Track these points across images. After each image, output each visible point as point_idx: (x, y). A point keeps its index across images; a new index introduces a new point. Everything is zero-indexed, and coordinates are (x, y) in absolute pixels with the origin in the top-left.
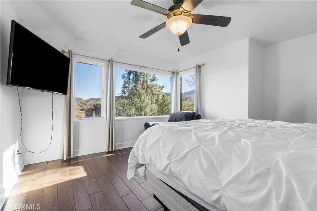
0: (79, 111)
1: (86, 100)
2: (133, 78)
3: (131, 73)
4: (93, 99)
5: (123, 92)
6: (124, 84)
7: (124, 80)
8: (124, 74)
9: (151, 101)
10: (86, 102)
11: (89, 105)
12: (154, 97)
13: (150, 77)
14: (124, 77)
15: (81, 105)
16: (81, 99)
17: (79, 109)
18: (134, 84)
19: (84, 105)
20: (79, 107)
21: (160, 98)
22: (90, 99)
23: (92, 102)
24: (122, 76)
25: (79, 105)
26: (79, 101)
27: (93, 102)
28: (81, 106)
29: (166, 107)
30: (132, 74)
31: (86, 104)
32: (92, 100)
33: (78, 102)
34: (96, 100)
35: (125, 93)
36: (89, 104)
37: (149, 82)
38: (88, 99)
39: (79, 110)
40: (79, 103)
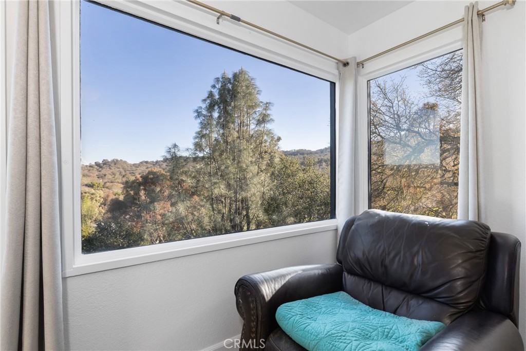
0: (119, 184)
1: (134, 165)
2: (219, 117)
3: (214, 106)
4: (147, 162)
5: (198, 146)
6: (199, 130)
7: (199, 121)
8: (201, 108)
9: (257, 167)
10: (134, 168)
11: (139, 174)
12: (262, 158)
13: (255, 116)
14: (199, 114)
15: (124, 173)
16: (125, 162)
17: (120, 181)
18: (221, 131)
19: (130, 173)
20: (121, 177)
21: (277, 160)
22: (141, 163)
23: (145, 168)
24: (197, 111)
25: (120, 173)
26: (121, 167)
27: (147, 168)
28: (124, 176)
29: (289, 180)
30: (216, 107)
31: (134, 172)
32: (145, 164)
33: (118, 168)
34: (154, 165)
35: (201, 150)
36: (140, 171)
37: (252, 126)
38: (138, 162)
39: (121, 183)
40: (121, 170)
